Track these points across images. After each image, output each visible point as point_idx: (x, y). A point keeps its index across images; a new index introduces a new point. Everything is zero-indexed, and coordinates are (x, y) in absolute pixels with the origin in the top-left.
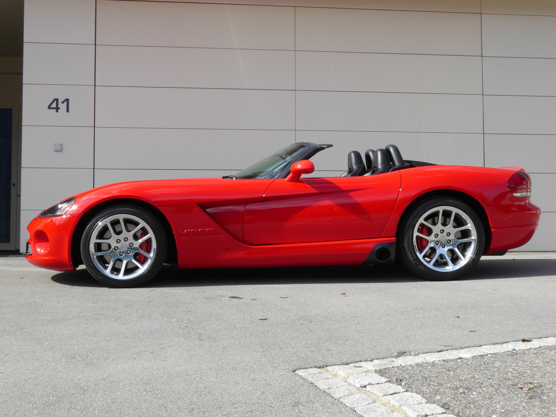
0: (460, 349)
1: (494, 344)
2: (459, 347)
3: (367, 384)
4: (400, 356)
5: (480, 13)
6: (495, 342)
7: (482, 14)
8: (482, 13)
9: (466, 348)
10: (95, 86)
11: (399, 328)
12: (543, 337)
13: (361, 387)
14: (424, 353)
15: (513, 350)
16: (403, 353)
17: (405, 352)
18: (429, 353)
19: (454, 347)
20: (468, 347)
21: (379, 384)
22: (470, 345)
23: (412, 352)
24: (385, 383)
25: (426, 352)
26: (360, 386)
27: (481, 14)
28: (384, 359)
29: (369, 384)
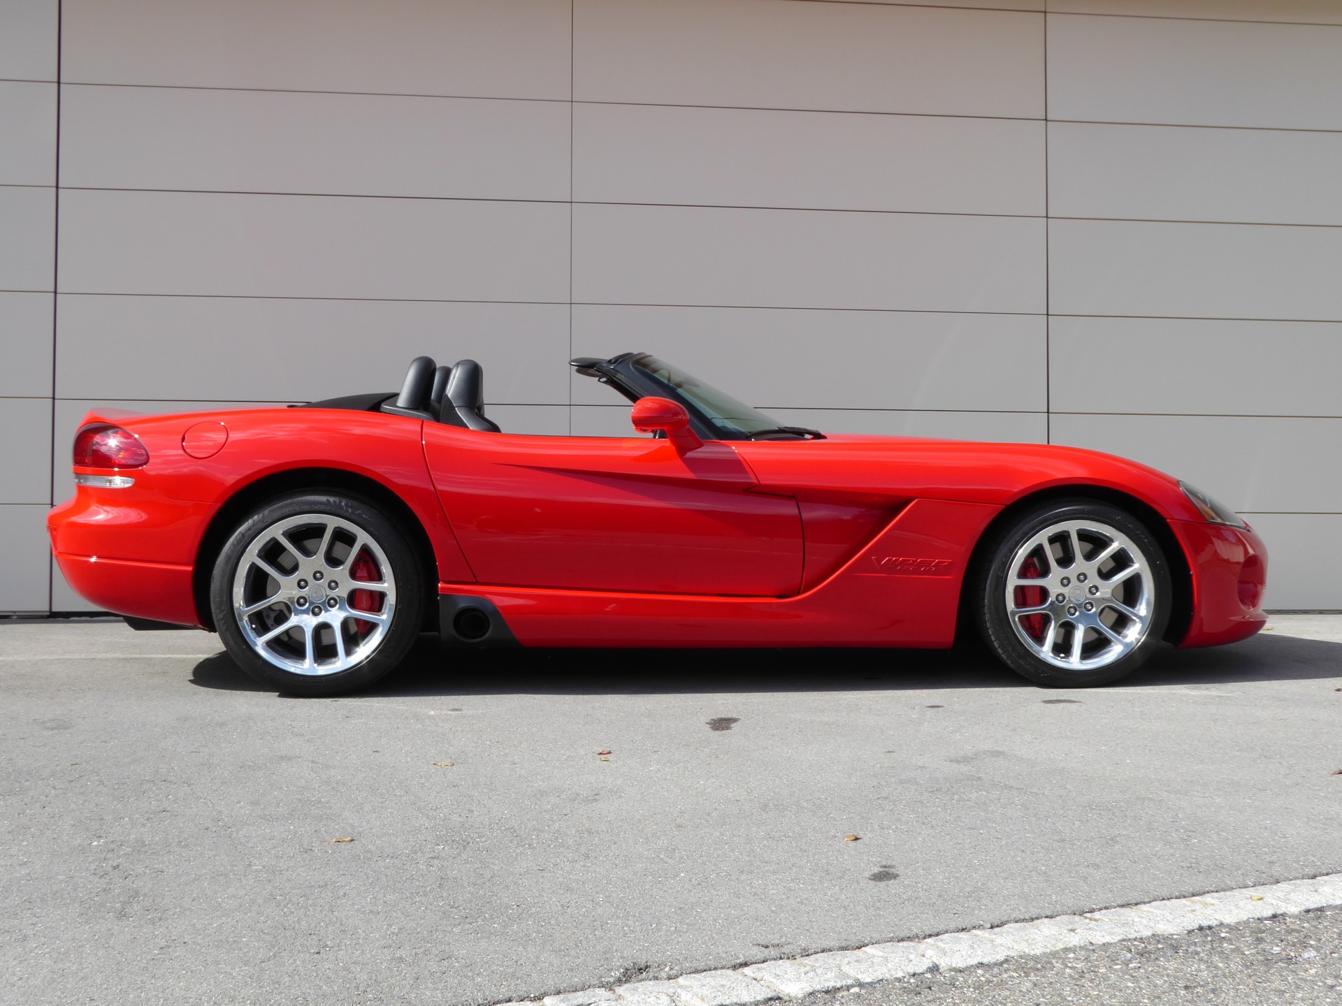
0: (802, 956)
1: (899, 941)
2: (799, 951)
4: (626, 982)
5: (1044, 10)
6: (906, 933)
7: (1047, 14)
8: (1048, 10)
9: (818, 953)
11: (682, 875)
12: (1042, 917)
14: (697, 971)
15: (930, 968)
16: (641, 969)
17: (647, 967)
18: (710, 970)
19: (787, 951)
20: (823, 951)
22: (832, 944)
23: (666, 965)
25: (702, 966)
27: (1045, 12)
28: (576, 990)
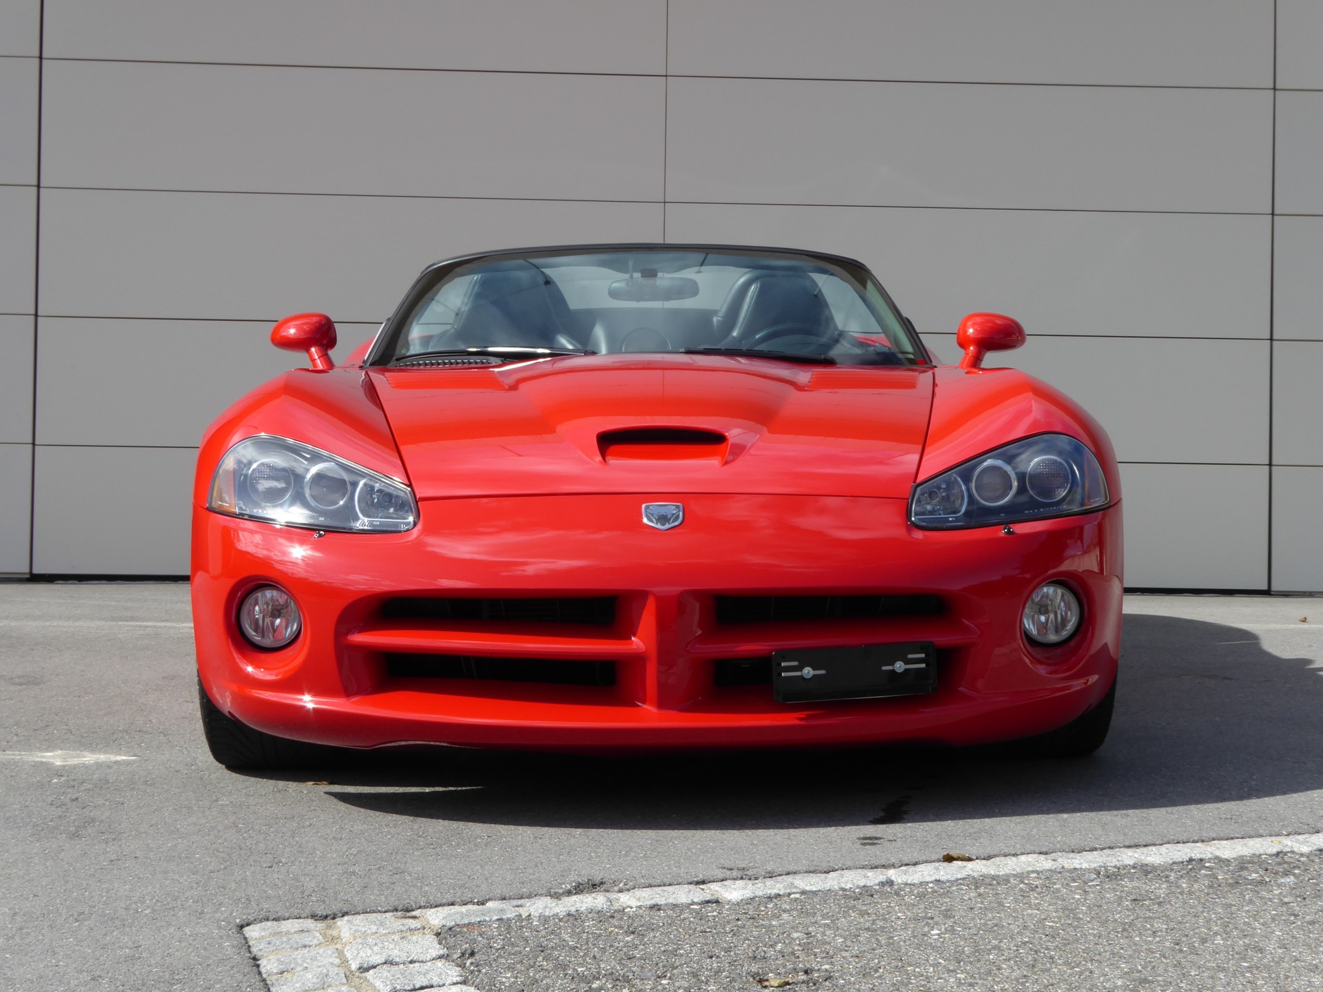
0: (764, 878)
2: (764, 875)
3: (380, 962)
4: (575, 893)
10: (41, 58)
13: (360, 968)
19: (752, 875)
21: (415, 962)
24: (433, 960)
26: (358, 966)
29: (385, 963)
